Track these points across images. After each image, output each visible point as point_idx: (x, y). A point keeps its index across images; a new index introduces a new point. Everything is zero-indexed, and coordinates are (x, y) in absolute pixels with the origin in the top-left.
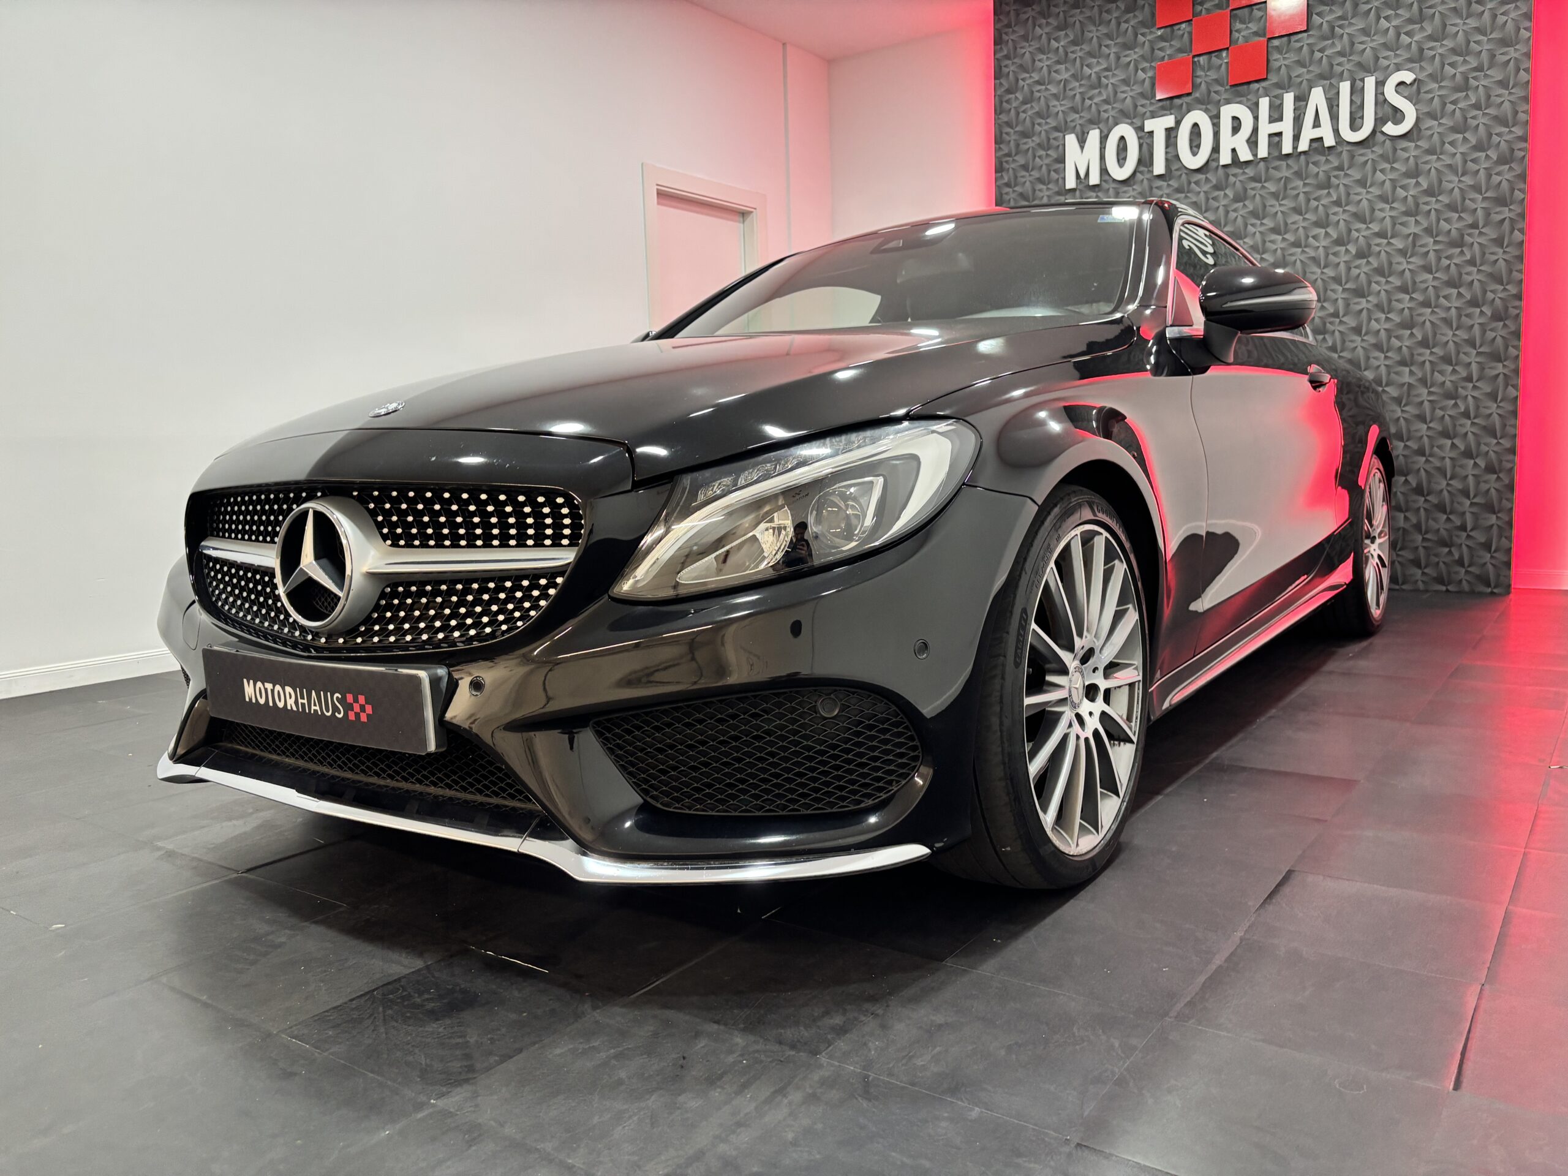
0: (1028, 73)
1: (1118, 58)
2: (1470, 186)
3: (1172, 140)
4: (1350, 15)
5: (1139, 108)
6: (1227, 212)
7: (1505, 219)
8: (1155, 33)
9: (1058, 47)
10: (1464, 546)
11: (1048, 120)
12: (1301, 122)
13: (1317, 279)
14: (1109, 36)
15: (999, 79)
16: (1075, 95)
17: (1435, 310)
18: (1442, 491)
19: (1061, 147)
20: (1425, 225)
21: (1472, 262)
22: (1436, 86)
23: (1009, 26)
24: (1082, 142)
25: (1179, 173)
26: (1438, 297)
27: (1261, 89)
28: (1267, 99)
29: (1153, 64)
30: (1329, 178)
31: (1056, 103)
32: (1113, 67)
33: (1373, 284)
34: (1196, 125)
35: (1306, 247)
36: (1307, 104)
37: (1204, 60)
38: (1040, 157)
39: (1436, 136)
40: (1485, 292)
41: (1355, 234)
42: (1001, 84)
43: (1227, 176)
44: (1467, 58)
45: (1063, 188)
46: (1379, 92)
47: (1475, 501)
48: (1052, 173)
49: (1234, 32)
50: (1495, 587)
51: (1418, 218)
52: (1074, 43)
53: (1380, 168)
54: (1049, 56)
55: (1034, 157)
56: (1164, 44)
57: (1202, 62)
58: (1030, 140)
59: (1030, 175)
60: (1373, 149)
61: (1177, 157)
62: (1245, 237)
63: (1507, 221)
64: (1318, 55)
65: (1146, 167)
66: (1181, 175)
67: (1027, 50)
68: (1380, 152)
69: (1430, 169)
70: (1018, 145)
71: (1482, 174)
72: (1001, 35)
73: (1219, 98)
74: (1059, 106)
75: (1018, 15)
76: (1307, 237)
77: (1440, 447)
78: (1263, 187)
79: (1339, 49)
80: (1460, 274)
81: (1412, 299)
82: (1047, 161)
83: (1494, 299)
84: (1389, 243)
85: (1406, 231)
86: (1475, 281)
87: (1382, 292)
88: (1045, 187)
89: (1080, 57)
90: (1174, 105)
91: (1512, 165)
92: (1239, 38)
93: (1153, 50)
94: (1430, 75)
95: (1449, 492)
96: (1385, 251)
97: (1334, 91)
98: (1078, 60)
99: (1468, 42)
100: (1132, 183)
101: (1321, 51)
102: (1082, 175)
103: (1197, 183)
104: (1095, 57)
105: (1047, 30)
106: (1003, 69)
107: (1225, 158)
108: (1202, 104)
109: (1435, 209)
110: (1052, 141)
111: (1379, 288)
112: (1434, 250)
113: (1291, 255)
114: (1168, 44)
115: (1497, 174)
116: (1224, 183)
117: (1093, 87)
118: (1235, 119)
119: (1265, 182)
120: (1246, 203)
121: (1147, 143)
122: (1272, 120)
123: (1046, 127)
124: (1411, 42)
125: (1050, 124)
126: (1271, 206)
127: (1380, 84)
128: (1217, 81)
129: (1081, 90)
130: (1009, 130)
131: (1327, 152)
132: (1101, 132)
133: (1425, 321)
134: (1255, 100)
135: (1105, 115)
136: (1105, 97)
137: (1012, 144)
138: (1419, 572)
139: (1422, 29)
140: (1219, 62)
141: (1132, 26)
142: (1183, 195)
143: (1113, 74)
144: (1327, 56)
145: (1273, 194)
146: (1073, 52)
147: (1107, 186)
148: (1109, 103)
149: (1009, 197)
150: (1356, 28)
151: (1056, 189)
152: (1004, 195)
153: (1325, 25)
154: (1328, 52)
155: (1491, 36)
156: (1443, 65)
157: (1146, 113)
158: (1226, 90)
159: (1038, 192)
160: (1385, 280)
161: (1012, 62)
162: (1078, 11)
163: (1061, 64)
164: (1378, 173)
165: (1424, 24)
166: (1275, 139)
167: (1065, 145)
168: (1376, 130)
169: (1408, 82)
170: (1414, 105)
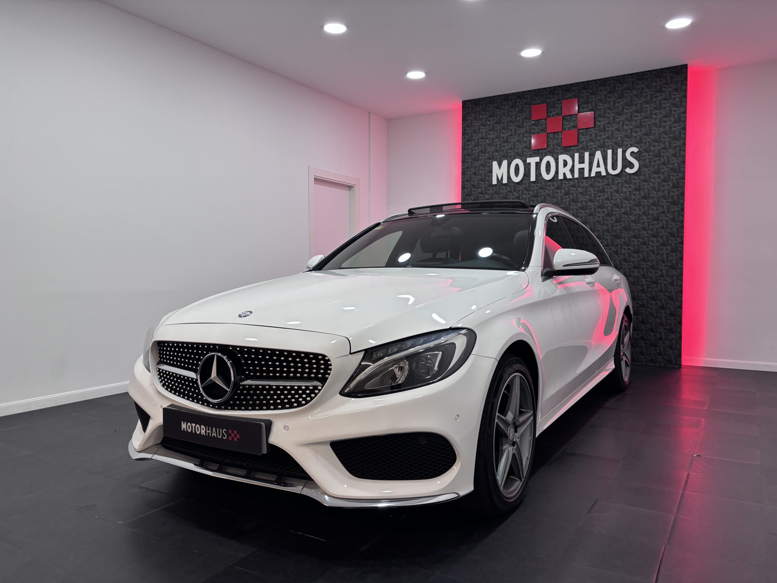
0: (477, 134)
1: (516, 131)
2: (661, 196)
3: (538, 167)
4: (611, 124)
5: (525, 153)
6: (562, 199)
7: (676, 210)
8: (531, 122)
9: (490, 124)
10: (661, 347)
11: (485, 154)
12: (592, 164)
13: (599, 230)
14: (512, 122)
15: (463, 135)
16: (497, 145)
17: (648, 246)
18: (652, 322)
19: (491, 166)
20: (643, 211)
21: (662, 228)
22: (646, 154)
23: (468, 113)
24: (500, 165)
25: (542, 181)
26: (649, 241)
27: (575, 149)
28: (578, 154)
29: (530, 135)
30: (604, 188)
31: (489, 147)
32: (514, 135)
33: (623, 234)
34: (548, 162)
35: (595, 216)
36: (594, 158)
37: (551, 135)
38: (481, 170)
39: (647, 174)
40: (668, 240)
41: (614, 212)
42: (465, 137)
43: (562, 184)
44: (660, 144)
45: (491, 184)
46: (624, 155)
47: (665, 328)
48: (487, 177)
49: (564, 126)
50: (675, 365)
51: (640, 208)
52: (497, 123)
53: (625, 186)
54: (486, 127)
55: (479, 170)
56: (534, 127)
58: (477, 162)
60: (622, 178)
61: (541, 174)
63: (677, 211)
64: (598, 138)
65: (527, 177)
67: (476, 124)
68: (625, 179)
69: (645, 188)
70: (472, 164)
71: (666, 191)
72: (465, 117)
73: (557, 152)
74: (490, 149)
75: (471, 110)
76: (595, 212)
77: (650, 304)
78: (577, 189)
79: (607, 136)
80: (658, 232)
81: (638, 241)
82: (484, 172)
83: (672, 243)
84: (628, 217)
85: (635, 213)
86: (664, 236)
88: (483, 183)
89: (499, 129)
90: (540, 152)
91: (678, 189)
92: (566, 127)
93: (530, 129)
94: (644, 150)
95: (654, 323)
96: (627, 220)
97: (606, 153)
98: (498, 130)
99: (660, 137)
100: (521, 184)
101: (600, 136)
102: (500, 179)
103: (549, 186)
104: (506, 130)
105: (485, 117)
106: (466, 131)
107: (561, 177)
108: (552, 153)
109: (647, 205)
110: (487, 163)
111: (625, 236)
112: (647, 221)
113: (589, 219)
114: (536, 127)
115: (672, 192)
116: (560, 187)
117: (504, 142)
118: (565, 161)
119: (578, 187)
120: (570, 196)
121: (528, 168)
122: (580, 163)
123: (483, 158)
124: (637, 136)
125: (486, 156)
126: (580, 198)
127: (624, 152)
128: (557, 144)
129: (499, 143)
130: (468, 157)
131: (603, 178)
132: (508, 161)
133: (644, 250)
134: (573, 154)
135: (511, 154)
136: (510, 147)
137: (469, 163)
138: (644, 357)
139: (641, 130)
140: (558, 137)
141: (522, 119)
142: (543, 190)
143: (513, 137)
144: (602, 138)
145: (581, 193)
146: (496, 127)
147: (510, 184)
148: (512, 150)
149: (467, 186)
150: (614, 128)
151: (488, 184)
152: (465, 185)
153: (601, 126)
154: (603, 137)
155: (669, 136)
156: (650, 146)
157: (527, 155)
158: (561, 149)
159: (480, 185)
160: (627, 232)
161: (470, 129)
162: (499, 110)
163: (491, 131)
164: (624, 188)
165: (642, 129)
166: (581, 170)
167: (492, 165)
168: (623, 170)
169: (636, 152)
170: (638, 161)
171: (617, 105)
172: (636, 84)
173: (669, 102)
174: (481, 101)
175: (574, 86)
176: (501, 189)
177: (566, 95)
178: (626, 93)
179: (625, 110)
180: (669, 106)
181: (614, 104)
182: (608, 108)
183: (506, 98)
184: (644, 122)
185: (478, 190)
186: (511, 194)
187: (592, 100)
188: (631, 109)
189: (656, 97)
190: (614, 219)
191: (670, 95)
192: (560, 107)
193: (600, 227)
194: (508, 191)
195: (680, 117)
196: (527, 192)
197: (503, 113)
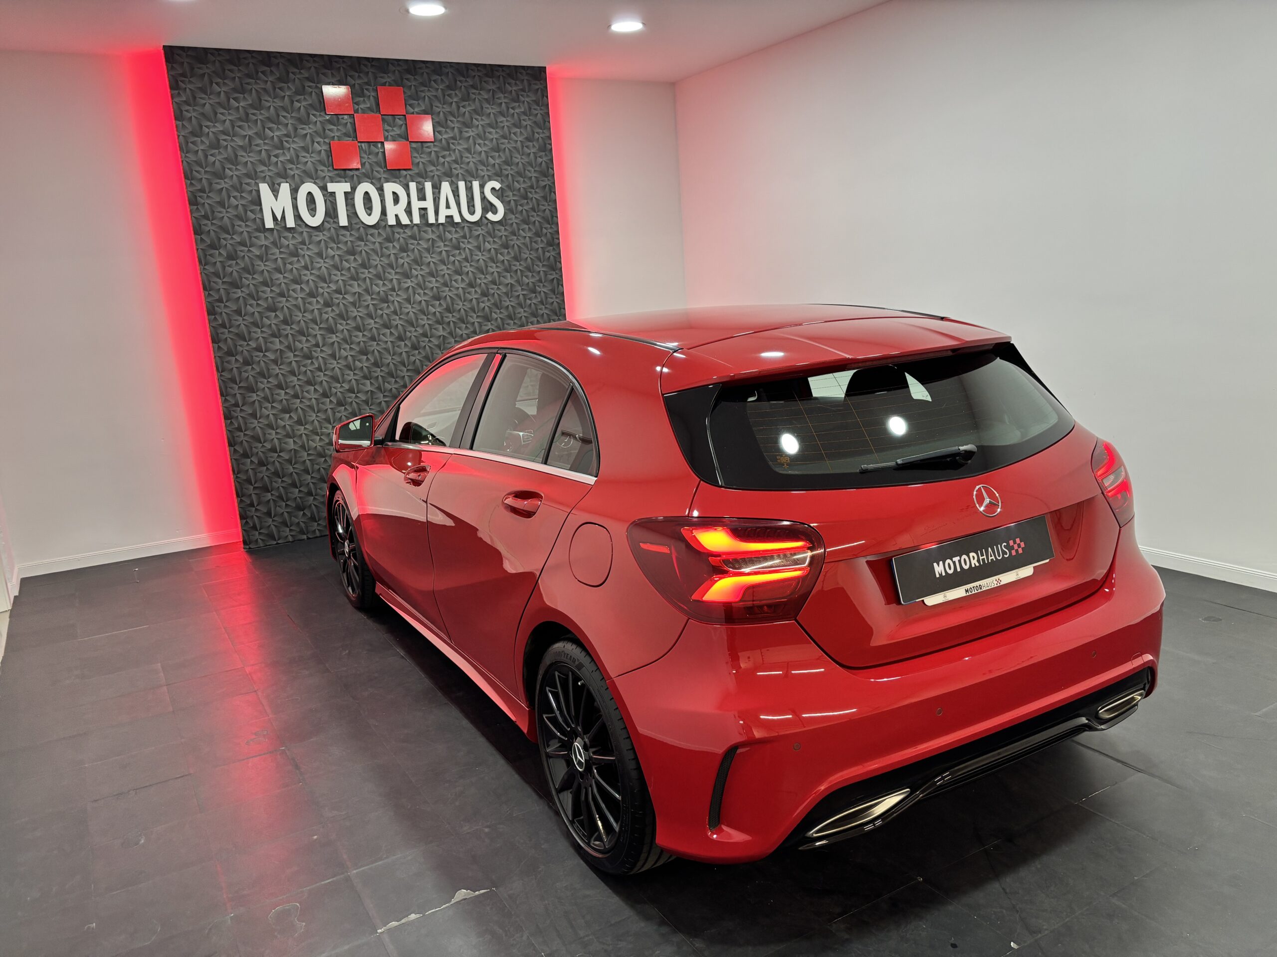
0: (212, 123)
1: (296, 129)
2: (535, 257)
3: (350, 200)
4: (458, 139)
5: (319, 171)
6: (397, 259)
7: (554, 278)
8: (325, 117)
9: (238, 107)
11: (238, 167)
12: (438, 203)
13: (460, 309)
14: (284, 109)
15: (180, 120)
16: (262, 150)
19: (254, 191)
20: (516, 279)
22: (511, 194)
23: (183, 75)
24: (275, 192)
25: (358, 226)
26: (527, 322)
27: (408, 175)
28: (415, 183)
29: (325, 140)
30: (459, 243)
31: (244, 154)
32: (293, 136)
33: (493, 313)
34: (366, 193)
35: (451, 287)
36: (439, 192)
37: (365, 146)
38: (234, 197)
39: (514, 224)
41: (478, 281)
42: (183, 125)
43: (393, 233)
44: (525, 180)
45: (261, 226)
46: (482, 191)
48: (248, 212)
49: (386, 132)
52: (252, 106)
53: (488, 240)
54: (230, 112)
55: (229, 197)
56: (332, 127)
57: (363, 147)
58: (222, 181)
59: (227, 212)
60: (483, 228)
61: (356, 214)
62: (411, 278)
64: (442, 160)
65: (332, 218)
66: (360, 227)
67: (208, 103)
68: (486, 230)
69: (514, 244)
70: (210, 184)
71: (540, 250)
72: (177, 82)
73: (380, 176)
74: (247, 157)
75: (192, 69)
76: (451, 280)
78: (418, 243)
79: (454, 158)
80: (537, 309)
82: (243, 202)
84: (498, 288)
85: (507, 282)
86: (545, 313)
87: (499, 319)
88: (244, 224)
89: (260, 119)
90: (350, 175)
91: (554, 247)
92: (389, 135)
93: (324, 130)
94: (508, 186)
96: (497, 293)
97: (456, 186)
98: (259, 121)
99: (525, 170)
100: (322, 229)
101: (444, 157)
102: (279, 219)
103: (372, 235)
104: (275, 124)
105: (225, 89)
106: (184, 113)
107: (391, 221)
108: (370, 179)
109: (520, 270)
110: (246, 185)
111: (496, 316)
113: (443, 292)
114: (335, 128)
115: (547, 251)
116: (391, 237)
117: (276, 147)
118: (394, 193)
119: (419, 240)
120: (409, 253)
121: (329, 200)
122: (419, 199)
123: (237, 173)
124: (494, 164)
125: (238, 170)
126: (425, 257)
127: (482, 187)
128: (376, 163)
129: (266, 148)
130: (200, 169)
131: (455, 226)
132: (290, 185)
134: (405, 182)
135: (292, 173)
136: (289, 158)
137: (204, 182)
139: (500, 156)
140: (377, 151)
141: (304, 106)
142: (363, 243)
143: (293, 141)
144: (447, 161)
145: (424, 248)
146: (253, 114)
147: (300, 230)
148: (293, 163)
149: (209, 229)
150: (462, 147)
151: (256, 227)
152: (202, 226)
153: (443, 139)
154: (448, 159)
155: (536, 169)
156: (513, 183)
157: (326, 176)
158: (384, 171)
159: (236, 227)
160: (499, 311)
161: (193, 109)
162: (254, 81)
163: (242, 121)
164: (486, 243)
165: (500, 153)
166: (423, 211)
167: (258, 191)
168: (483, 216)
169: (497, 189)
170: (502, 202)
171: (462, 110)
172: (485, 82)
173: (529, 119)
174: (209, 55)
175: (392, 64)
176: (284, 237)
177: (381, 77)
178: (473, 93)
179: (474, 120)
180: (529, 125)
181: (458, 108)
182: (450, 112)
183: (267, 59)
184: (501, 143)
185: (233, 237)
186: (306, 247)
187: (423, 94)
188: (482, 119)
189: (513, 108)
190: (479, 291)
191: (530, 109)
192: (373, 96)
193: (461, 304)
194: (298, 241)
195: (545, 144)
196: (336, 246)
197: (265, 90)
